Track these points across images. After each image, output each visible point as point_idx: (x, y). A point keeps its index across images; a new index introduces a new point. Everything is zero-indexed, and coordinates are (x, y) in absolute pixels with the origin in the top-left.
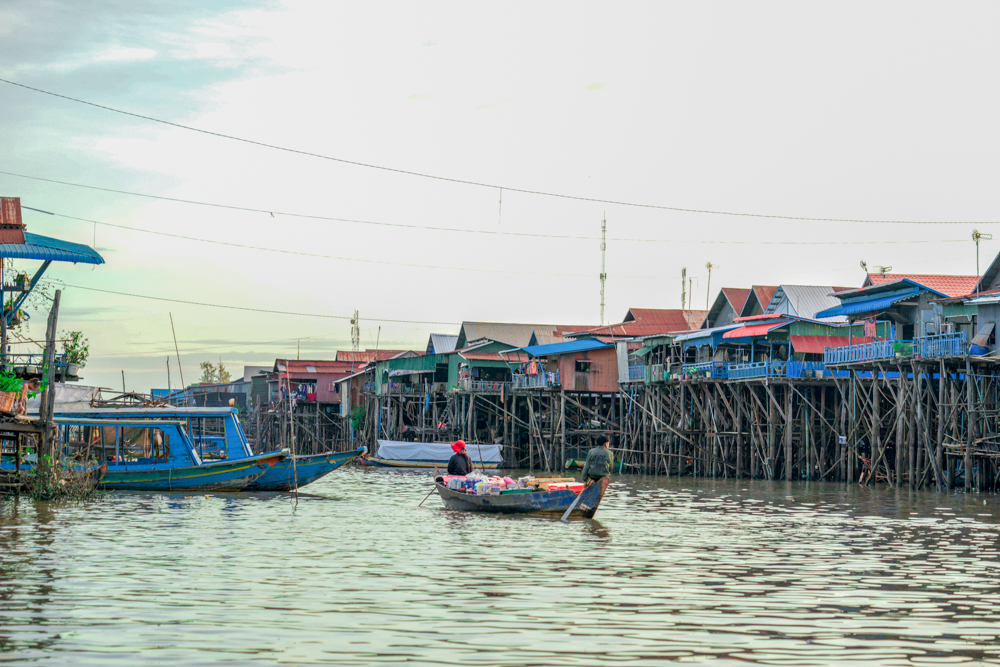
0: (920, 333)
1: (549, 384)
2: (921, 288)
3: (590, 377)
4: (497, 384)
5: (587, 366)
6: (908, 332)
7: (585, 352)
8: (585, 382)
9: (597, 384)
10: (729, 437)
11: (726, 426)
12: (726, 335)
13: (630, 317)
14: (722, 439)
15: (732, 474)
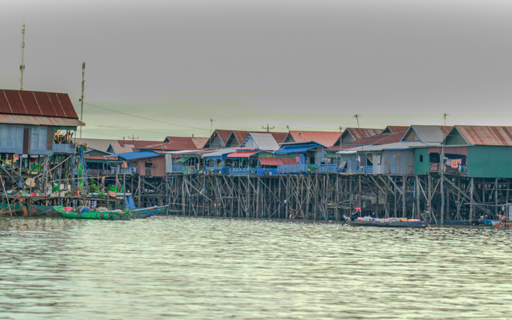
0: (318, 162)
1: (133, 172)
2: (318, 144)
3: (152, 170)
4: (96, 170)
5: (151, 164)
6: (312, 161)
7: (150, 158)
8: (150, 172)
9: (155, 173)
10: (227, 199)
11: (226, 194)
12: (229, 156)
13: (167, 140)
14: (224, 200)
15: (228, 216)
